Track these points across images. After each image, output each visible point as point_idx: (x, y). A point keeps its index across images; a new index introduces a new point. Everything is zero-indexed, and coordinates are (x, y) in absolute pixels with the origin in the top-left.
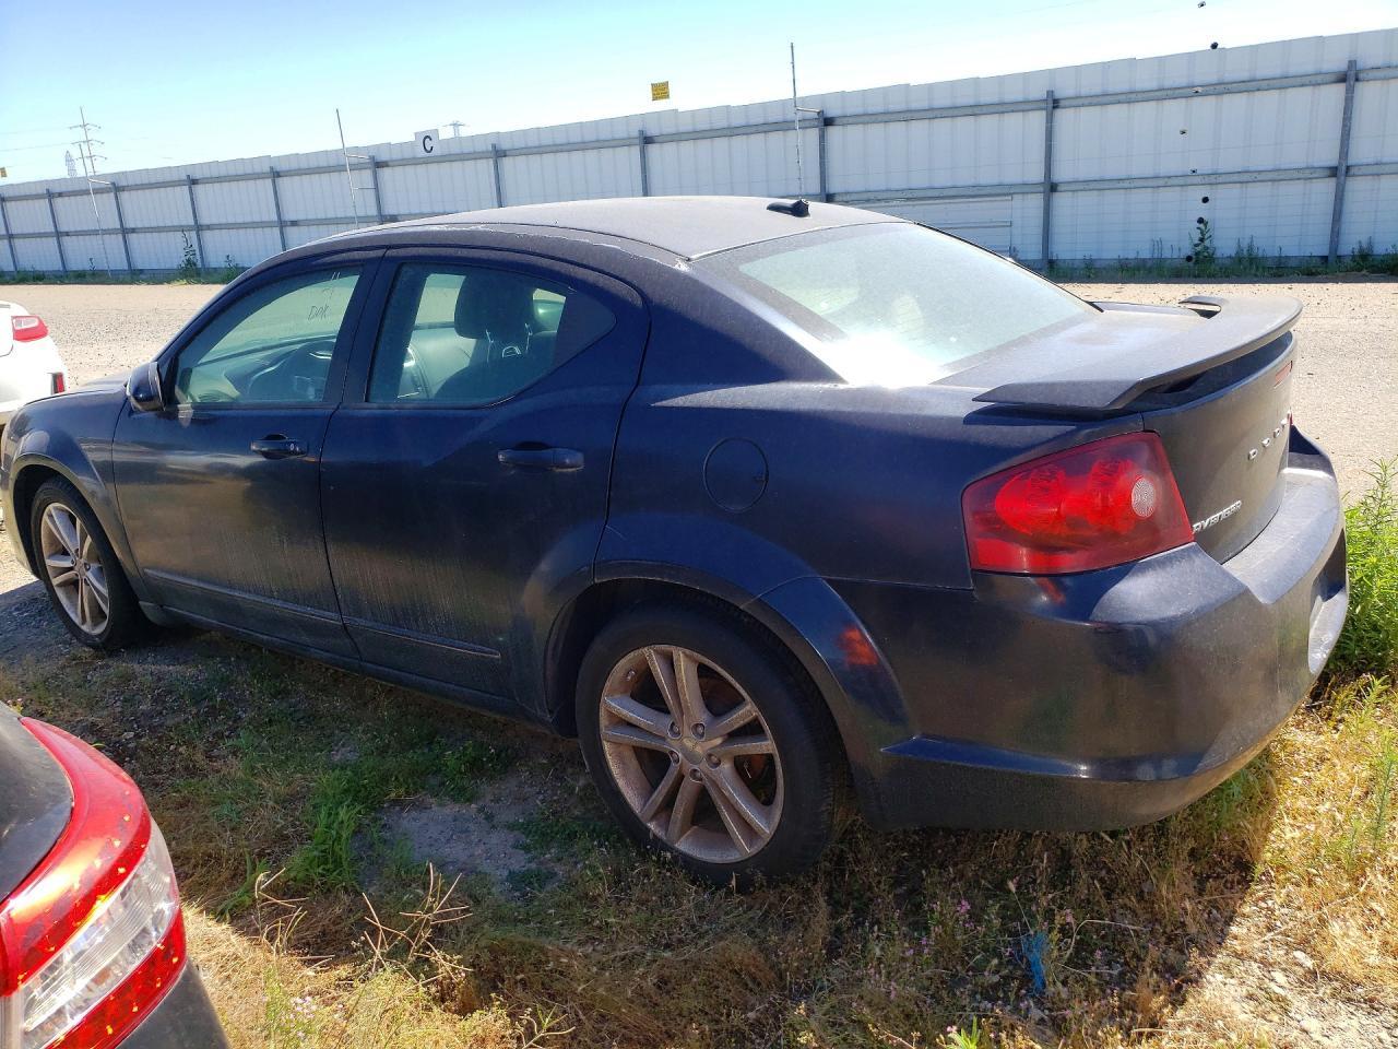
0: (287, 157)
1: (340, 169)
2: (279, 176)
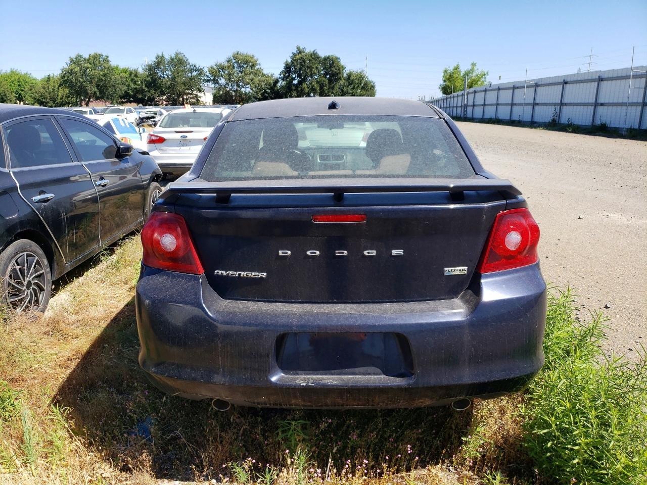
0: (609, 71)
1: (627, 77)
2: (602, 80)
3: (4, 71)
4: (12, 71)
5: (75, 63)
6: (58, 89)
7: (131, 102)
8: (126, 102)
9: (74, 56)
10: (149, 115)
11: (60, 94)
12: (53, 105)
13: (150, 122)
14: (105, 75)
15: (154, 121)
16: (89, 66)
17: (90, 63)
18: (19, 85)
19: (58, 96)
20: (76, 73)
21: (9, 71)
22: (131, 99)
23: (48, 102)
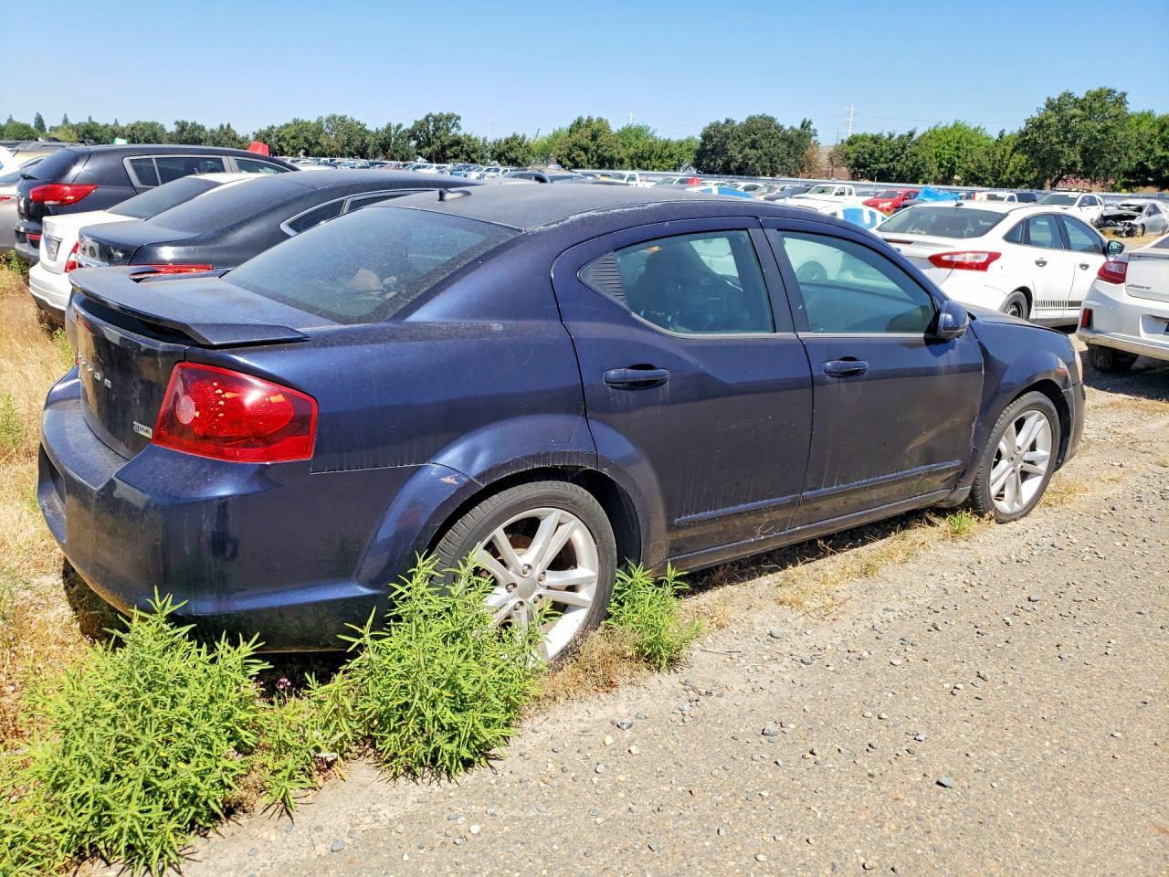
3: (943, 125)
4: (955, 125)
5: (1053, 109)
6: (1011, 155)
7: (1146, 184)
8: (1137, 185)
9: (1055, 96)
10: (1125, 211)
11: (1012, 164)
12: (994, 184)
13: (1120, 226)
14: (1105, 130)
15: (1130, 225)
16: (1079, 112)
17: (1083, 109)
18: (957, 148)
19: (1007, 167)
20: (1049, 126)
21: (951, 125)
22: (1151, 179)
23: (986, 178)
